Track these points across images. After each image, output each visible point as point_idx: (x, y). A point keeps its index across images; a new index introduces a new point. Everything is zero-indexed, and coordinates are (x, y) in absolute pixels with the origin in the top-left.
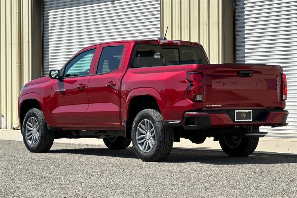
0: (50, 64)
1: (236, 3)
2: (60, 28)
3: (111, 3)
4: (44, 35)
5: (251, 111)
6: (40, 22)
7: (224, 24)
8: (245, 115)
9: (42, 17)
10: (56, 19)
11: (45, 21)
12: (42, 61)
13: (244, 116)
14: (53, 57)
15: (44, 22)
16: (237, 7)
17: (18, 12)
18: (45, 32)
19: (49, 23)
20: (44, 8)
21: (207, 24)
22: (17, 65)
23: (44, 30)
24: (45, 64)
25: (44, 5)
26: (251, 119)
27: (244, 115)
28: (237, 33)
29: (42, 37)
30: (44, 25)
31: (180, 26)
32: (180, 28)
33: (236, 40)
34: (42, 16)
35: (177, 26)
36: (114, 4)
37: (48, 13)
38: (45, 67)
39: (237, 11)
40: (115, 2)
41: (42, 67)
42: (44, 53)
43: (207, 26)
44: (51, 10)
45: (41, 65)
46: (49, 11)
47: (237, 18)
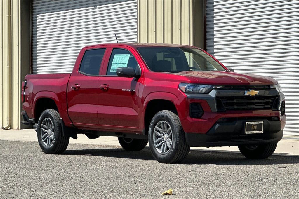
0: (38, 66)
1: (206, 9)
2: (48, 31)
3: (93, 7)
4: (34, 38)
6: (29, 25)
7: (194, 28)
9: (31, 21)
10: (44, 23)
11: (34, 24)
12: (31, 63)
14: (41, 60)
15: (33, 26)
16: (207, 12)
17: (8, 15)
18: (34, 36)
19: (38, 26)
20: (33, 12)
21: (179, 29)
22: (8, 67)
23: (33, 33)
24: (34, 66)
25: (33, 9)
28: (207, 37)
29: (31, 40)
30: (33, 29)
31: (155, 30)
32: (155, 32)
33: (207, 44)
34: (31, 19)
35: (152, 31)
36: (96, 8)
37: (37, 17)
38: (34, 69)
39: (207, 16)
40: (98, 7)
41: (31, 69)
42: (33, 55)
43: (180, 31)
44: (40, 14)
45: (30, 67)
46: (38, 15)
47: (208, 23)
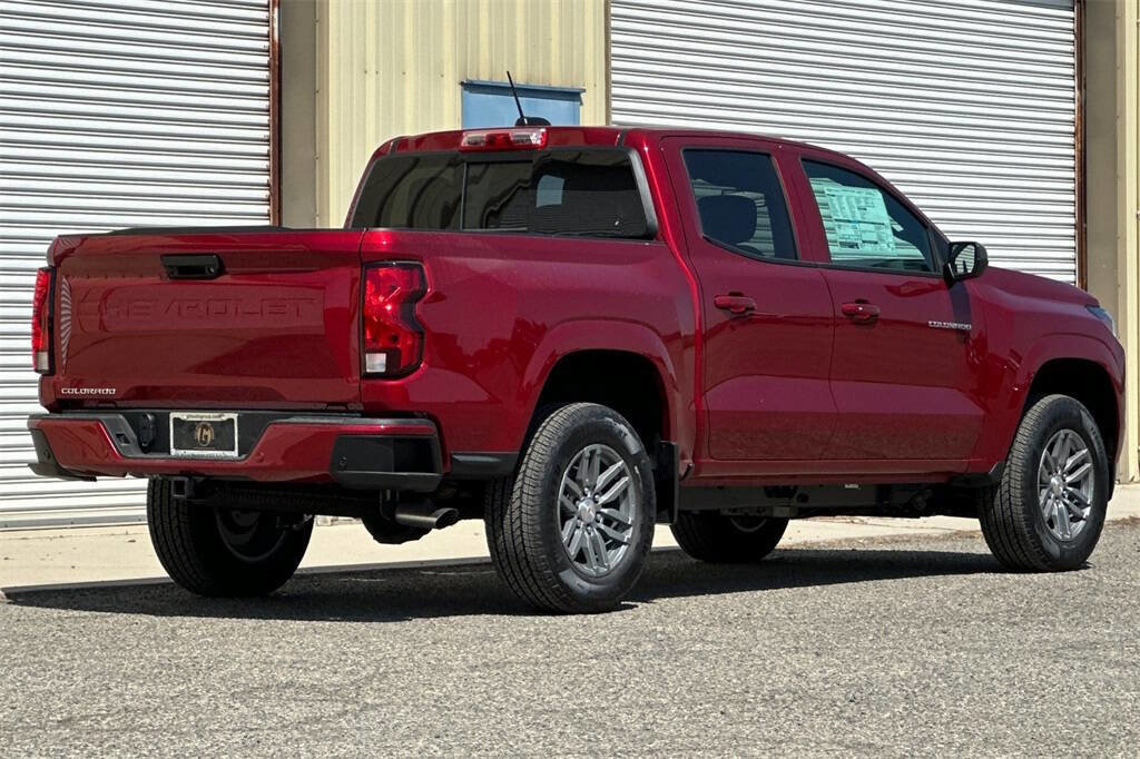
5: (234, 416)
8: (209, 434)
13: (206, 437)
26: (233, 450)
27: (205, 432)
